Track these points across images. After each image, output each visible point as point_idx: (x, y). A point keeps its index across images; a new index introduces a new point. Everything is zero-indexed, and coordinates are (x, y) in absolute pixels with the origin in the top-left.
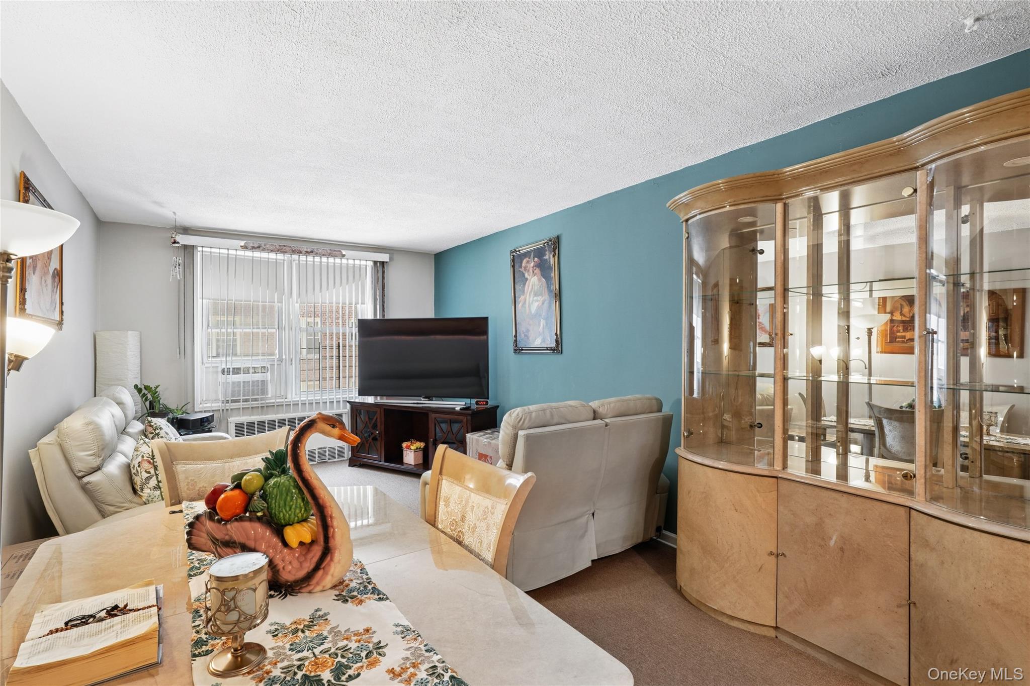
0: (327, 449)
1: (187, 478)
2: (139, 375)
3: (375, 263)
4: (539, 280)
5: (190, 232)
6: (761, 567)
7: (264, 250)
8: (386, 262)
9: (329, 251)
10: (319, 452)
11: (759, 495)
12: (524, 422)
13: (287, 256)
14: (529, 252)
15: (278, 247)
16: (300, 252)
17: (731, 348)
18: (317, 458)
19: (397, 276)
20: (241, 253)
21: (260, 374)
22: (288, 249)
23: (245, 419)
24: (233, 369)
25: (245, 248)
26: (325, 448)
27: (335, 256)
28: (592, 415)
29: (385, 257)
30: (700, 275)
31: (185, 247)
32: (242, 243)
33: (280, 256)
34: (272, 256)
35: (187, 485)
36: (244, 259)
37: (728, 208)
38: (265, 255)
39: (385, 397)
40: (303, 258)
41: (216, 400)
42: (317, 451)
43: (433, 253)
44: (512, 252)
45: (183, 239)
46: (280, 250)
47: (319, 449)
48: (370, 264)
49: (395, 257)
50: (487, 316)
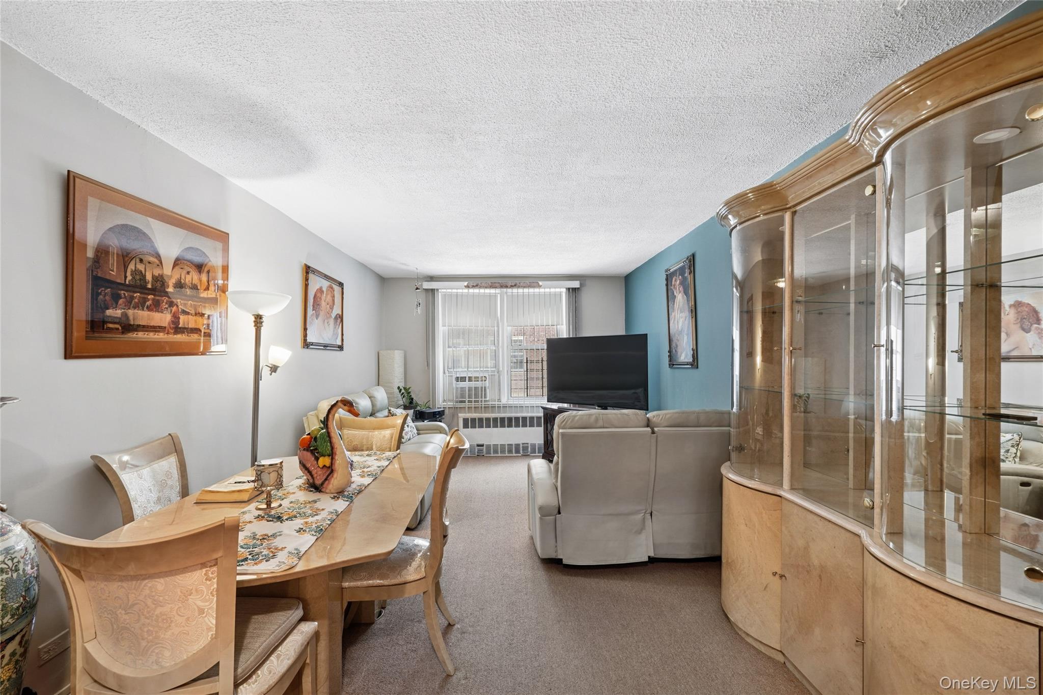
0: (529, 445)
1: (348, 438)
2: (403, 380)
3: (569, 289)
4: (683, 296)
5: (434, 279)
6: (766, 587)
7: (480, 287)
8: (578, 288)
9: (529, 284)
10: (523, 447)
11: (764, 512)
12: (567, 422)
13: (498, 291)
14: (676, 271)
15: (490, 284)
16: (506, 287)
17: (762, 361)
18: (521, 452)
19: (591, 300)
20: (466, 291)
21: (473, 382)
22: (497, 285)
23: (470, 415)
24: (461, 377)
25: (467, 287)
26: (528, 444)
27: (534, 287)
28: (645, 423)
29: (576, 284)
30: (739, 288)
31: (427, 290)
32: (466, 284)
33: (493, 291)
34: (488, 291)
35: (348, 442)
36: (468, 295)
37: (762, 218)
38: (482, 291)
39: (577, 405)
40: (509, 290)
41: (450, 401)
42: (521, 445)
43: (622, 276)
44: (666, 271)
45: (427, 285)
46: (492, 286)
47: (523, 444)
48: (564, 290)
49: (588, 282)
50: (646, 333)
